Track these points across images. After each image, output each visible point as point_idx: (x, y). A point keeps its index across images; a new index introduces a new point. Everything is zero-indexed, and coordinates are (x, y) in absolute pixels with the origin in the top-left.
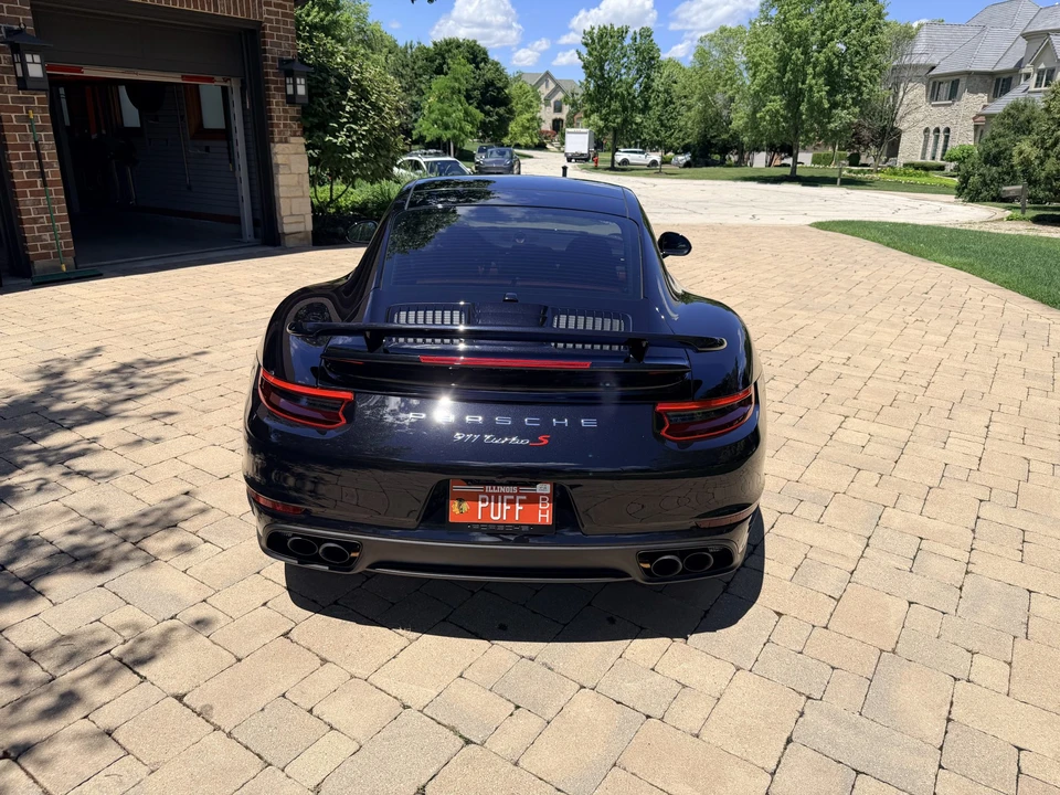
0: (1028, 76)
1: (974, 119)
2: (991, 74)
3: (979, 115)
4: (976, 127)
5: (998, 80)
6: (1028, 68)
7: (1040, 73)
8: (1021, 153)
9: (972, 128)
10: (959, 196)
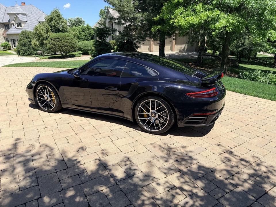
0: (13, 24)
1: (3, 35)
2: (2, 23)
3: (4, 34)
4: (4, 37)
5: (5, 25)
6: (13, 22)
7: (17, 23)
8: (34, 43)
9: (3, 38)
10: (19, 55)
